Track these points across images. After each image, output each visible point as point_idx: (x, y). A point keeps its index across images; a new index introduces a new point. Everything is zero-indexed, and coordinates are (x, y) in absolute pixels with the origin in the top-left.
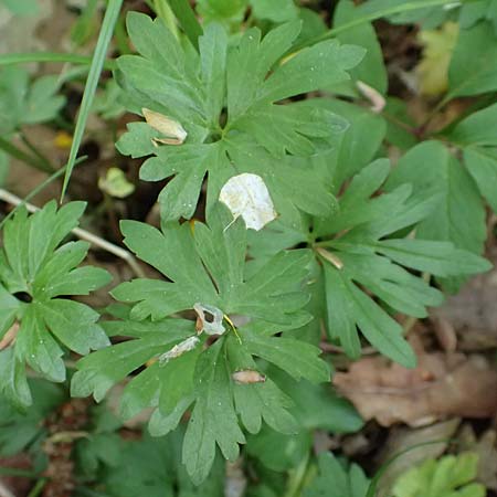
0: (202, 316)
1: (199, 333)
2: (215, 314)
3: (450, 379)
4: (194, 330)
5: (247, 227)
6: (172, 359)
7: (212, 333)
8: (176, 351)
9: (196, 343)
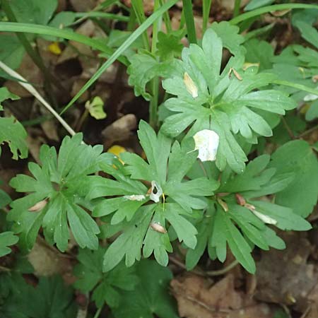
0: (153, 188)
1: (147, 195)
2: (158, 191)
3: (242, 312)
4: (145, 193)
5: (198, 157)
6: (129, 200)
7: (152, 199)
8: (133, 197)
9: (143, 199)
